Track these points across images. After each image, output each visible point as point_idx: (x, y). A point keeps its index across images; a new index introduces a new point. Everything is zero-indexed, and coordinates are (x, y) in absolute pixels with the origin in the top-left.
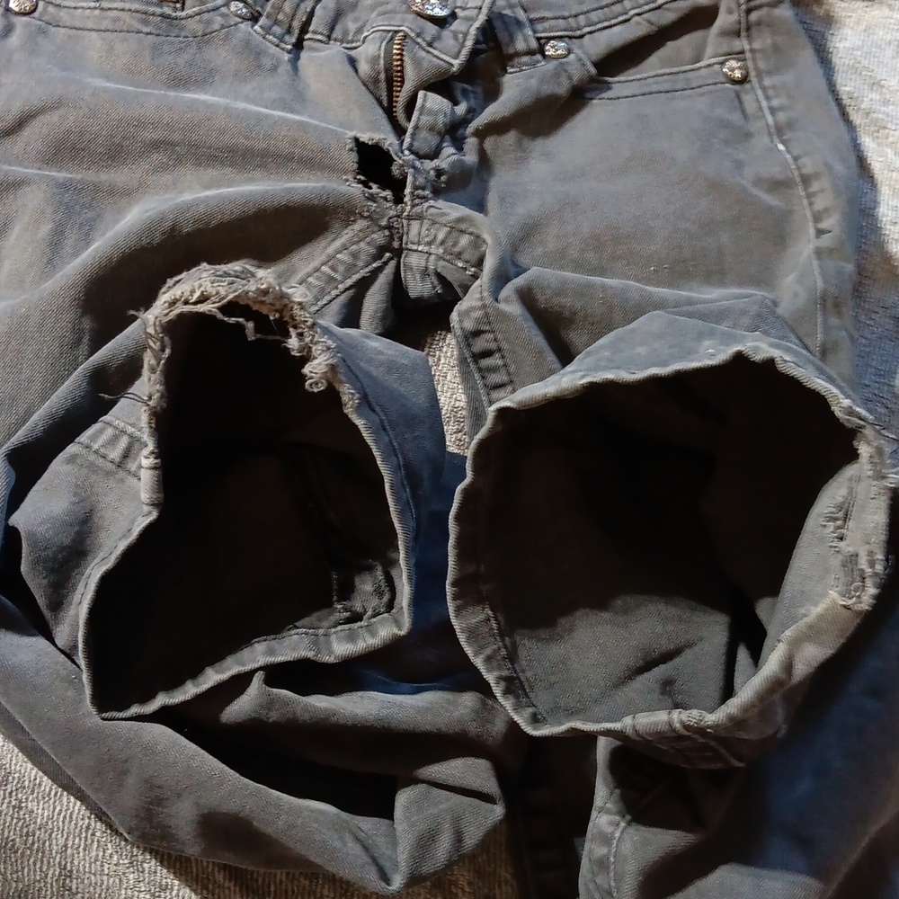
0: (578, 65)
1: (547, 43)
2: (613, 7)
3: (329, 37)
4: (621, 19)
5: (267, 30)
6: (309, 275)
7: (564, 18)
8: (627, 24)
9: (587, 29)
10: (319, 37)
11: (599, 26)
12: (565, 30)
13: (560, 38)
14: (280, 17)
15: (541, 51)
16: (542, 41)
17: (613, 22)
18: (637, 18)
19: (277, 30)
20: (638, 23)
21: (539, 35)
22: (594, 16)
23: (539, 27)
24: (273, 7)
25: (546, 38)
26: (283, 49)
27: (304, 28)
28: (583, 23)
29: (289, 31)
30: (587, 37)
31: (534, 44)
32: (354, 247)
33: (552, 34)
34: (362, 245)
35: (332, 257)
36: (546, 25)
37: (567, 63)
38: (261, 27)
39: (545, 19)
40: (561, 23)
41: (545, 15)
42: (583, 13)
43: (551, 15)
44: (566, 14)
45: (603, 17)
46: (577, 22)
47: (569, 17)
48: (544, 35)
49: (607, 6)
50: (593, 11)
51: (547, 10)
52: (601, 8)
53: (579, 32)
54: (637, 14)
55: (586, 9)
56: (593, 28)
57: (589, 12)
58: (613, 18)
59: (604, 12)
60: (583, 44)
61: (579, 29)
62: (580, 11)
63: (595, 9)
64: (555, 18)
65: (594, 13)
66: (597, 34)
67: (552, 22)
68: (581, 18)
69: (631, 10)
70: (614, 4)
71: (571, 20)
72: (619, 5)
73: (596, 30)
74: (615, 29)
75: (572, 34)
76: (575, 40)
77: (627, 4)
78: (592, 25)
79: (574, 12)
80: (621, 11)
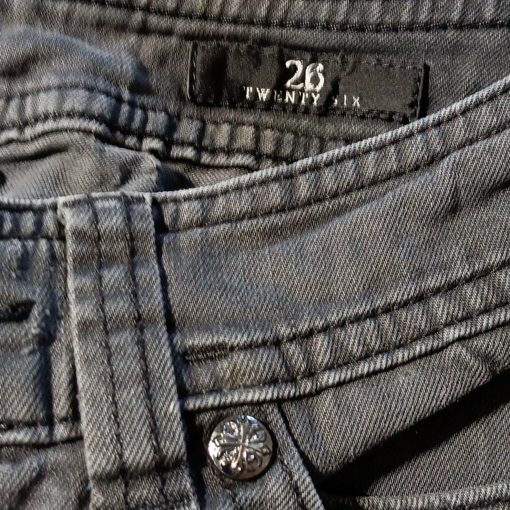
2: (403, 314)
7: (275, 342)
8: (435, 359)
9: (330, 378)
11: (364, 368)
12: (273, 381)
13: (254, 405)
16: (206, 418)
18: (457, 349)
20: (457, 359)
21: (192, 404)
22: (352, 339)
23: (202, 375)
25: (214, 407)
28: (320, 358)
33: (234, 396)
36: (224, 366)
39: (220, 351)
40: (266, 360)
41: (221, 339)
42: (325, 329)
43: (241, 339)
44: (284, 331)
45: (375, 344)
46: (308, 355)
47: (291, 340)
48: (211, 400)
49: (388, 309)
50: (352, 322)
51: (231, 324)
52: (373, 315)
53: (307, 386)
54: (460, 339)
55: (334, 318)
56: (345, 374)
57: (342, 324)
58: (399, 346)
59: (379, 327)
60: (312, 424)
61: (310, 374)
62: (319, 323)
63: (358, 319)
64: (248, 347)
65: (353, 330)
66: (353, 391)
67: (239, 358)
68: (320, 342)
69: (448, 325)
70: (405, 304)
71: (293, 349)
72: (417, 309)
73: (351, 380)
74: (401, 378)
75: (288, 391)
76: (291, 410)
77: (440, 307)
78: (346, 364)
79: (304, 327)
80: (423, 324)
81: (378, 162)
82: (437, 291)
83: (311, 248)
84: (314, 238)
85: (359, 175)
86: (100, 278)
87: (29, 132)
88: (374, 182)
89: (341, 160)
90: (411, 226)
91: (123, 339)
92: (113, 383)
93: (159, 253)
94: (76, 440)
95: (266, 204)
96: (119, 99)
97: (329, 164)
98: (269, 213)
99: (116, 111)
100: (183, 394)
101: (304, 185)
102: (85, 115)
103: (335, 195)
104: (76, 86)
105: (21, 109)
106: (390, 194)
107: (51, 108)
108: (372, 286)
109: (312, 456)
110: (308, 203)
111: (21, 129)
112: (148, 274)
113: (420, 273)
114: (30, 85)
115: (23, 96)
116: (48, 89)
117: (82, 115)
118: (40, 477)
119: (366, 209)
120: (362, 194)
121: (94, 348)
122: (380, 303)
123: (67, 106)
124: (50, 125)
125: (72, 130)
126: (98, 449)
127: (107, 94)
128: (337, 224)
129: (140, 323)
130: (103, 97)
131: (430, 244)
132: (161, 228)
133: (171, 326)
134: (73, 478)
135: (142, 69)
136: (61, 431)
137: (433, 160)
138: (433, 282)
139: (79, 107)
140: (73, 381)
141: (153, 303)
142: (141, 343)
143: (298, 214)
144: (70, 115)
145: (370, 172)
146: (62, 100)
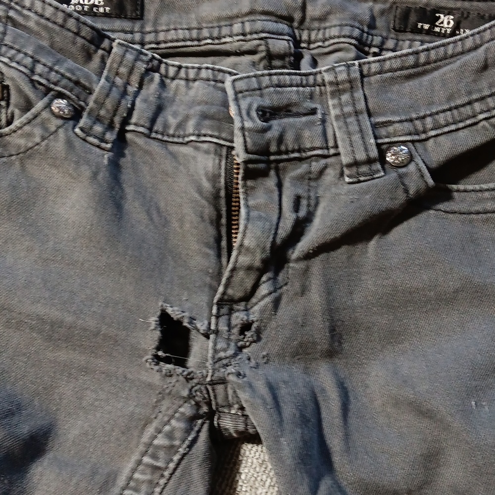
0: (416, 177)
1: (388, 149)
2: (462, 109)
3: (150, 129)
4: (468, 122)
5: (86, 131)
6: (134, 471)
7: (411, 120)
8: (475, 128)
9: (433, 133)
10: (141, 129)
11: (446, 129)
12: (410, 134)
13: (404, 143)
14: (102, 112)
15: (382, 159)
16: (384, 147)
17: (461, 125)
18: (484, 123)
19: (98, 128)
20: (484, 127)
21: (380, 141)
22: (441, 119)
23: (383, 131)
24: (96, 102)
25: (388, 143)
26: (103, 149)
27: (126, 121)
28: (429, 126)
29: (111, 127)
30: (431, 141)
31: (374, 153)
32: (167, 428)
33: (396, 139)
34: (173, 422)
35: (150, 445)
36: (391, 129)
37: (406, 175)
38: (82, 129)
39: (390, 123)
40: (407, 126)
41: (391, 119)
42: (431, 115)
43: (397, 118)
44: (414, 116)
45: (451, 120)
46: (424, 125)
47: (417, 119)
48: (387, 140)
49: (456, 107)
50: (441, 112)
51: (394, 113)
52: (450, 109)
53: (423, 136)
54: (486, 119)
55: (434, 111)
56: (439, 131)
57: (437, 113)
58: (461, 121)
59: (452, 114)
60: (426, 150)
61: (424, 132)
62: (428, 112)
63: (444, 111)
64: (401, 121)
65: (442, 115)
66: (441, 139)
67: (397, 125)
68: (429, 120)
69: (480, 113)
70: (463, 105)
71: (418, 123)
72: (468, 108)
73: (441, 134)
74: (461, 133)
75: (416, 137)
76: (417, 144)
77: (477, 106)
78: (439, 128)
79: (422, 114)
80: (470, 113)
81: (454, 48)
82: (477, 100)
83: (425, 83)
84: (426, 79)
85: (446, 53)
86: (340, 99)
87: (327, 43)
88: (452, 56)
89: (438, 47)
90: (467, 74)
91: (351, 120)
92: (349, 134)
93: (363, 86)
94: (337, 154)
95: (407, 65)
96: (363, 31)
97: (433, 48)
98: (407, 68)
99: (362, 36)
100: (376, 138)
101: (423, 58)
102: (350, 37)
103: (435, 62)
104: (346, 25)
105: (324, 34)
106: (458, 61)
107: (337, 34)
108: (450, 98)
109: (426, 160)
110: (424, 64)
111: (324, 42)
112: (359, 94)
113: (470, 93)
114: (328, 24)
115: (325, 29)
116: (335, 26)
117: (349, 37)
118: (326, 167)
119: (449, 67)
120: (447, 61)
121: (341, 123)
122: (453, 105)
123: (343, 34)
124: (336, 40)
125: (344, 43)
126: (346, 155)
127: (358, 28)
128: (436, 74)
129: (357, 113)
130: (357, 30)
131: (475, 81)
132: (363, 76)
133: (370, 115)
134: (338, 167)
135: (373, 18)
136: (332, 151)
137: (476, 48)
138: (475, 97)
139: (348, 34)
140: (335, 135)
141: (361, 105)
142: (358, 121)
143: (420, 69)
144: (344, 37)
145: (450, 52)
146: (341, 30)
